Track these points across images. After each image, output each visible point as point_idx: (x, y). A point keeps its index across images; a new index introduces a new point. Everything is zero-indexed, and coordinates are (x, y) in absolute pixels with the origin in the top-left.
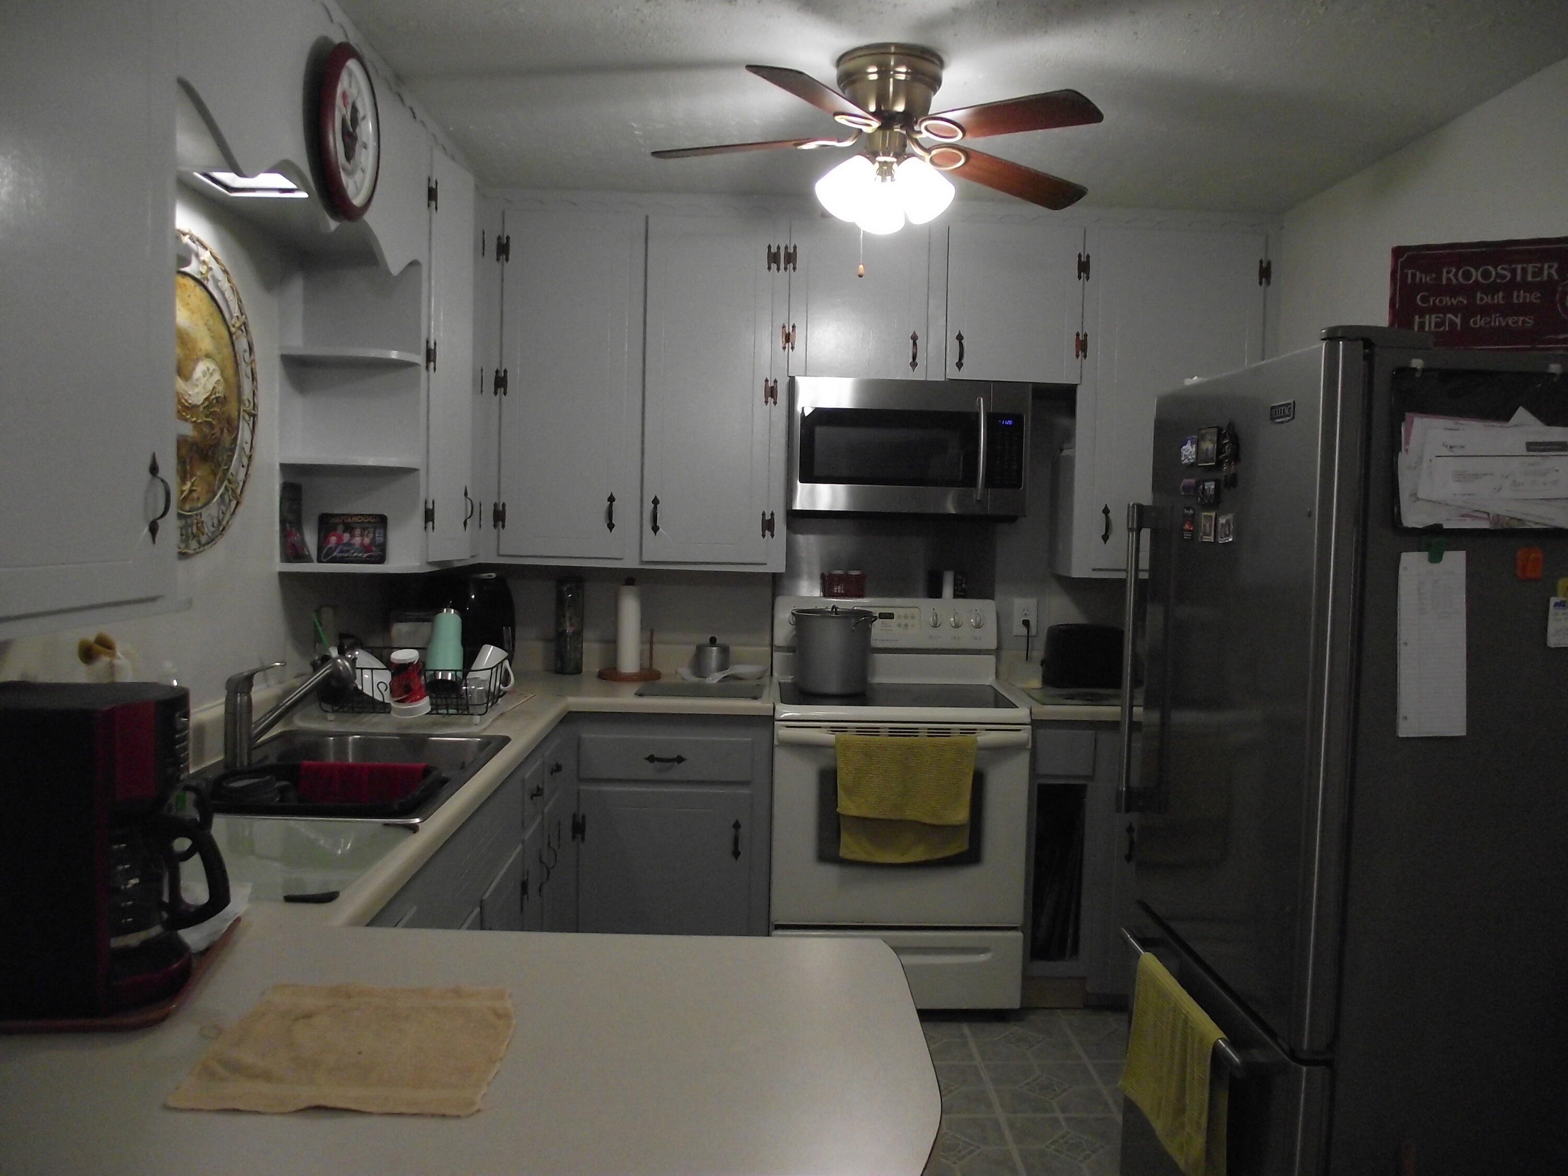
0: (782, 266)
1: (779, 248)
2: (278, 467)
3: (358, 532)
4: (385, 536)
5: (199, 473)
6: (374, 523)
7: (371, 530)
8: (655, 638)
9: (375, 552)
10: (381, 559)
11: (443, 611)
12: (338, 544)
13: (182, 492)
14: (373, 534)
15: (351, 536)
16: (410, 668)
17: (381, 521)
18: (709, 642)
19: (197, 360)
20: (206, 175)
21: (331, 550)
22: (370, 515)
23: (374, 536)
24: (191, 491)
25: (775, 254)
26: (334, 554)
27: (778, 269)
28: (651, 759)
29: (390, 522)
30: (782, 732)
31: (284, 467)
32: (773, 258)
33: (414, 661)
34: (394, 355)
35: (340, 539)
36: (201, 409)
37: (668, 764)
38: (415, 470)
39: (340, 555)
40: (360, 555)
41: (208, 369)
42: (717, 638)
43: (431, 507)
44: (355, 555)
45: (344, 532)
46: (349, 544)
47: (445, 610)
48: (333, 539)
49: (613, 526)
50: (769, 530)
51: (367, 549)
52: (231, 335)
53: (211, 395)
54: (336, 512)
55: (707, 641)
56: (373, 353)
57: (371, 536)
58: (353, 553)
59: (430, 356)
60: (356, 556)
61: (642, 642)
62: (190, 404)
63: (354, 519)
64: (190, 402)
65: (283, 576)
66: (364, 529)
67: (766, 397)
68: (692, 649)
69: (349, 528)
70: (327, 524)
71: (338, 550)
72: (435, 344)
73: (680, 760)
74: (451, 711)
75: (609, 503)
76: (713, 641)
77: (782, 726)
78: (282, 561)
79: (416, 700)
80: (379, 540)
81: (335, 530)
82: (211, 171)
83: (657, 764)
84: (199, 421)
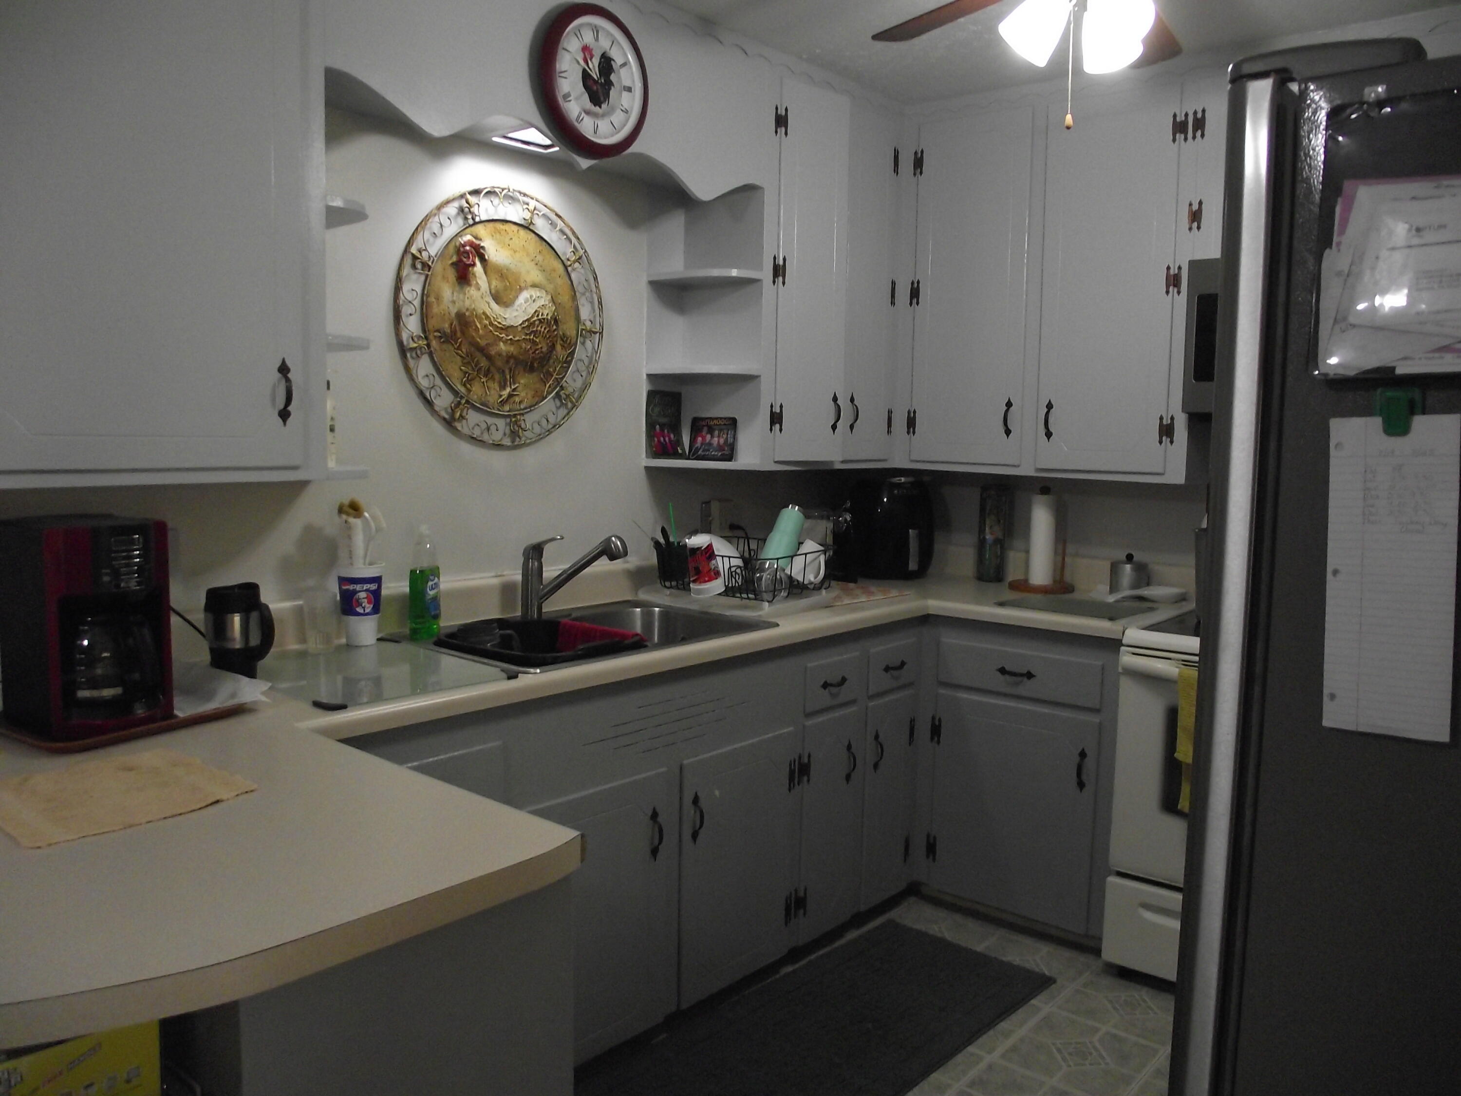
0: (1190, 134)
1: (1186, 115)
2: (645, 377)
3: (716, 433)
4: (735, 437)
5: (522, 381)
6: (728, 424)
7: (725, 431)
8: (1067, 551)
9: (727, 451)
10: (730, 458)
11: (788, 507)
12: (702, 444)
13: (501, 396)
14: (726, 435)
15: (711, 437)
16: (698, 552)
17: (732, 423)
18: (1124, 558)
19: (521, 289)
20: (506, 137)
21: (697, 450)
22: (725, 418)
23: (727, 439)
24: (510, 396)
25: (1181, 122)
26: (699, 453)
27: (1186, 139)
28: (1003, 671)
29: (739, 424)
30: (1127, 659)
31: (650, 377)
32: (1180, 127)
33: (702, 547)
34: (734, 273)
35: (704, 438)
36: (519, 328)
37: (1020, 679)
38: (757, 377)
39: (703, 453)
40: (716, 453)
41: (531, 297)
42: (1133, 554)
43: (778, 411)
44: (713, 453)
45: (707, 433)
46: (710, 444)
47: (791, 505)
48: (700, 439)
49: (1010, 432)
50: (1167, 436)
51: (720, 448)
52: (566, 267)
53: (532, 317)
54: (703, 416)
55: (1123, 557)
56: (716, 272)
57: (725, 436)
58: (712, 452)
59: (779, 271)
60: (714, 455)
61: (1056, 553)
62: (504, 325)
63: (715, 422)
64: (504, 323)
65: (648, 469)
66: (720, 430)
67: (1168, 287)
68: (1107, 565)
69: (711, 431)
70: (698, 426)
71: (701, 450)
72: (784, 260)
73: (1030, 675)
74: (750, 596)
75: (1006, 408)
76: (1130, 558)
77: (1128, 652)
78: (647, 457)
79: (706, 582)
80: (730, 440)
81: (701, 431)
82: (508, 133)
83: (1007, 677)
84: (517, 338)
